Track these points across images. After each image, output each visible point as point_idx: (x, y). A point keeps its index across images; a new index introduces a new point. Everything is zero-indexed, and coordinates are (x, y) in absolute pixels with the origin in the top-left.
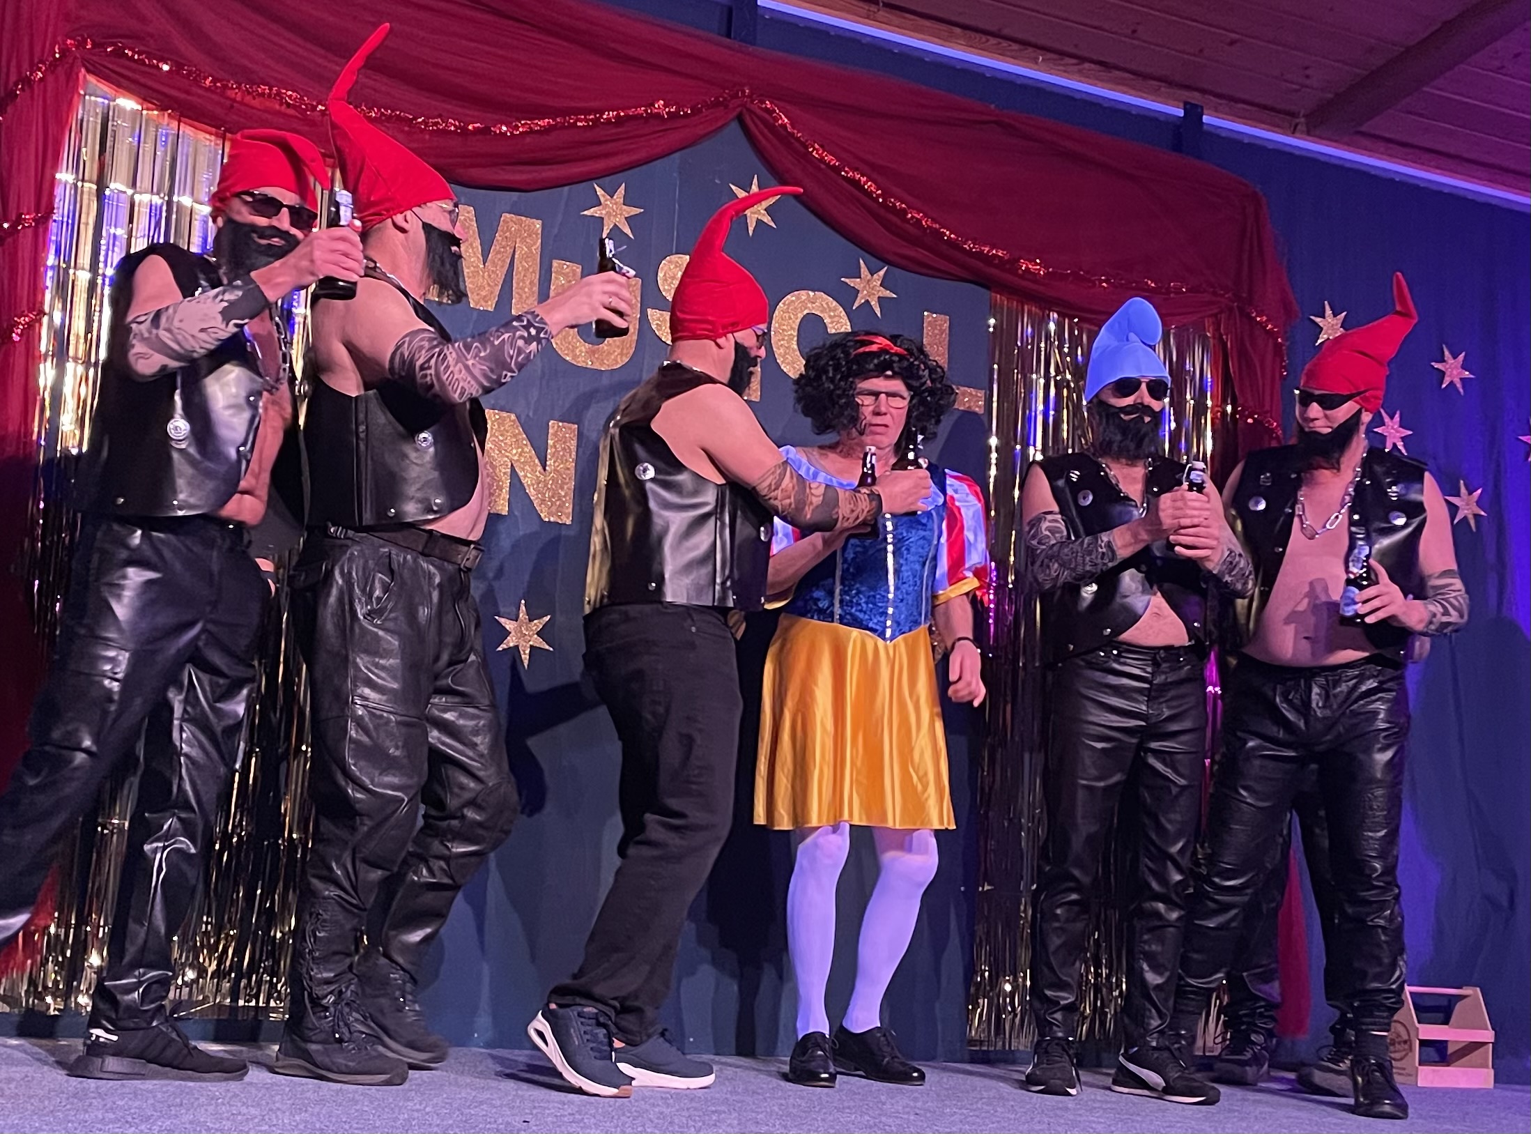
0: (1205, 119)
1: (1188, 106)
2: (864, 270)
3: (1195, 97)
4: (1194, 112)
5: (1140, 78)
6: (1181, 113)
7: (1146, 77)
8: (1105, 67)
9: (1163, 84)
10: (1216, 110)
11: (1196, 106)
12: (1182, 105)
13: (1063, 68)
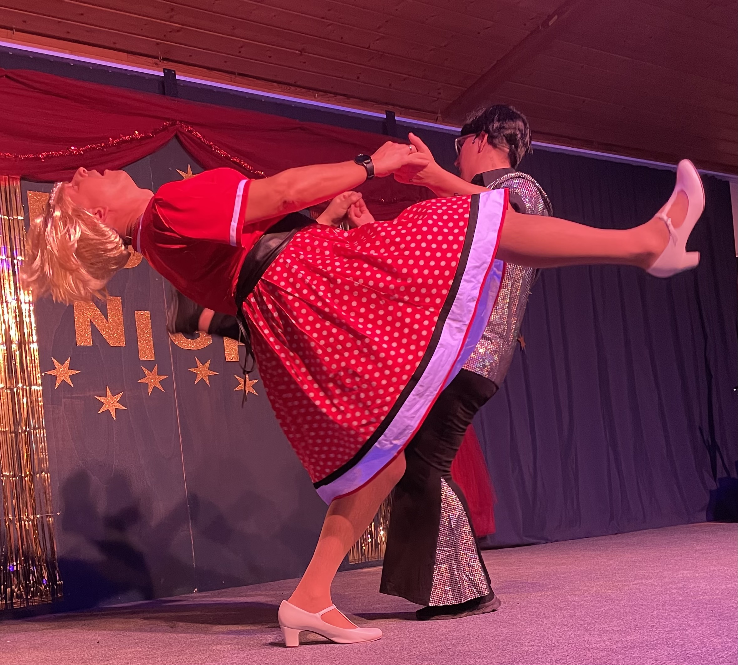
0: (396, 118)
1: (388, 113)
3: (390, 108)
4: (390, 115)
5: (364, 101)
6: (385, 116)
7: (366, 100)
8: (347, 97)
9: (374, 103)
10: (401, 114)
11: (392, 112)
12: (385, 113)
13: (327, 99)
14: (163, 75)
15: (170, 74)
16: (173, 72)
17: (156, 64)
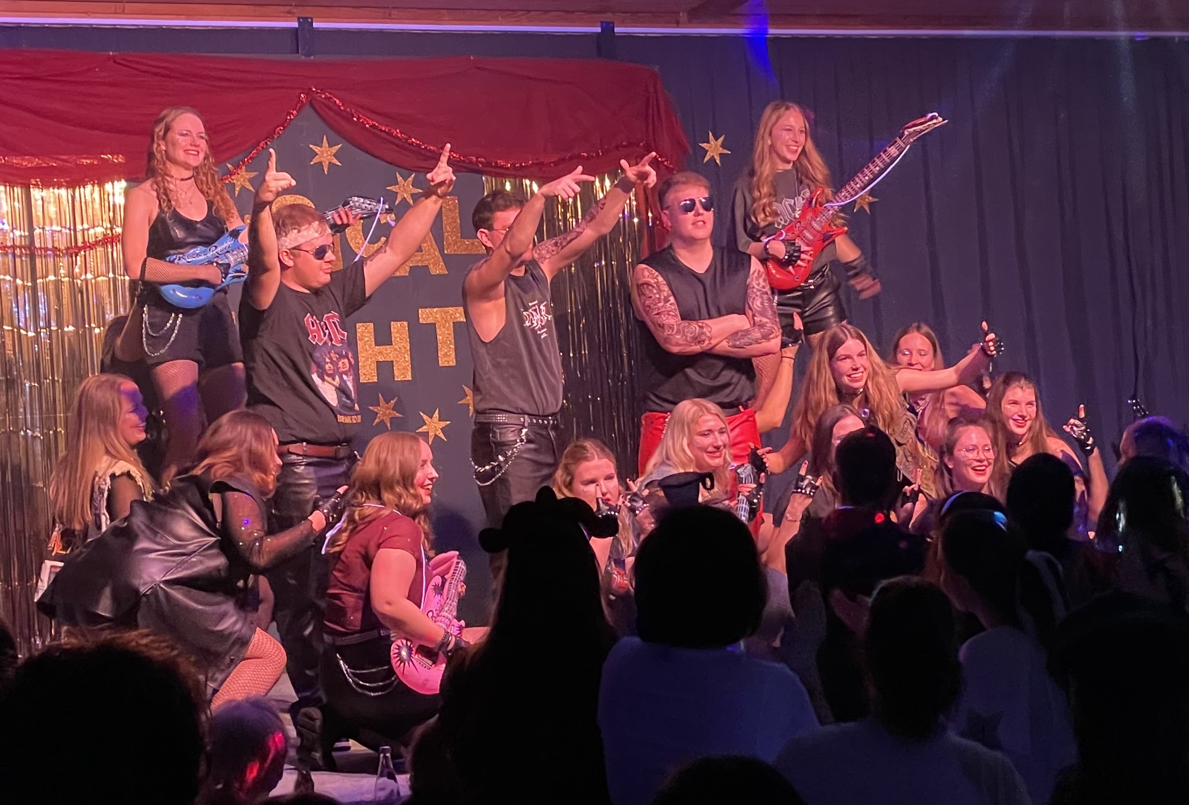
0: (616, 30)
1: (604, 24)
2: (400, 179)
3: (608, 17)
4: (608, 28)
5: (568, 14)
6: (599, 30)
7: (573, 12)
8: (544, 12)
9: (583, 14)
10: (623, 24)
11: (610, 23)
12: (599, 24)
13: (516, 19)
14: (297, 26)
15: (306, 22)
16: (310, 20)
17: (289, 12)
